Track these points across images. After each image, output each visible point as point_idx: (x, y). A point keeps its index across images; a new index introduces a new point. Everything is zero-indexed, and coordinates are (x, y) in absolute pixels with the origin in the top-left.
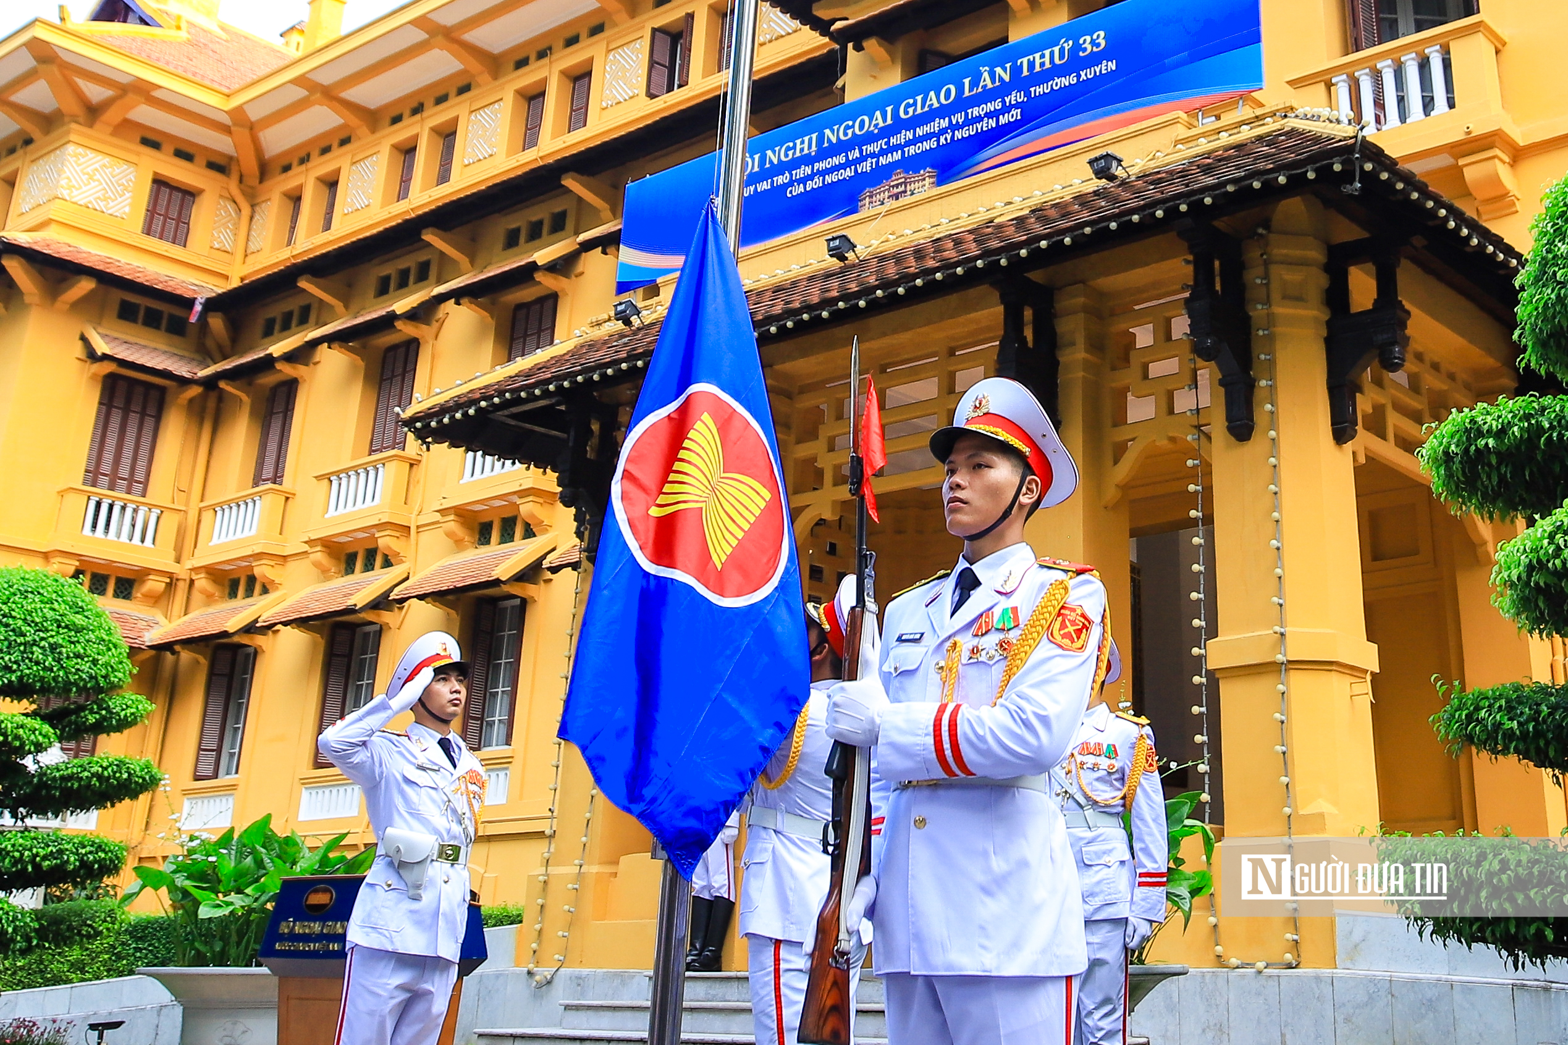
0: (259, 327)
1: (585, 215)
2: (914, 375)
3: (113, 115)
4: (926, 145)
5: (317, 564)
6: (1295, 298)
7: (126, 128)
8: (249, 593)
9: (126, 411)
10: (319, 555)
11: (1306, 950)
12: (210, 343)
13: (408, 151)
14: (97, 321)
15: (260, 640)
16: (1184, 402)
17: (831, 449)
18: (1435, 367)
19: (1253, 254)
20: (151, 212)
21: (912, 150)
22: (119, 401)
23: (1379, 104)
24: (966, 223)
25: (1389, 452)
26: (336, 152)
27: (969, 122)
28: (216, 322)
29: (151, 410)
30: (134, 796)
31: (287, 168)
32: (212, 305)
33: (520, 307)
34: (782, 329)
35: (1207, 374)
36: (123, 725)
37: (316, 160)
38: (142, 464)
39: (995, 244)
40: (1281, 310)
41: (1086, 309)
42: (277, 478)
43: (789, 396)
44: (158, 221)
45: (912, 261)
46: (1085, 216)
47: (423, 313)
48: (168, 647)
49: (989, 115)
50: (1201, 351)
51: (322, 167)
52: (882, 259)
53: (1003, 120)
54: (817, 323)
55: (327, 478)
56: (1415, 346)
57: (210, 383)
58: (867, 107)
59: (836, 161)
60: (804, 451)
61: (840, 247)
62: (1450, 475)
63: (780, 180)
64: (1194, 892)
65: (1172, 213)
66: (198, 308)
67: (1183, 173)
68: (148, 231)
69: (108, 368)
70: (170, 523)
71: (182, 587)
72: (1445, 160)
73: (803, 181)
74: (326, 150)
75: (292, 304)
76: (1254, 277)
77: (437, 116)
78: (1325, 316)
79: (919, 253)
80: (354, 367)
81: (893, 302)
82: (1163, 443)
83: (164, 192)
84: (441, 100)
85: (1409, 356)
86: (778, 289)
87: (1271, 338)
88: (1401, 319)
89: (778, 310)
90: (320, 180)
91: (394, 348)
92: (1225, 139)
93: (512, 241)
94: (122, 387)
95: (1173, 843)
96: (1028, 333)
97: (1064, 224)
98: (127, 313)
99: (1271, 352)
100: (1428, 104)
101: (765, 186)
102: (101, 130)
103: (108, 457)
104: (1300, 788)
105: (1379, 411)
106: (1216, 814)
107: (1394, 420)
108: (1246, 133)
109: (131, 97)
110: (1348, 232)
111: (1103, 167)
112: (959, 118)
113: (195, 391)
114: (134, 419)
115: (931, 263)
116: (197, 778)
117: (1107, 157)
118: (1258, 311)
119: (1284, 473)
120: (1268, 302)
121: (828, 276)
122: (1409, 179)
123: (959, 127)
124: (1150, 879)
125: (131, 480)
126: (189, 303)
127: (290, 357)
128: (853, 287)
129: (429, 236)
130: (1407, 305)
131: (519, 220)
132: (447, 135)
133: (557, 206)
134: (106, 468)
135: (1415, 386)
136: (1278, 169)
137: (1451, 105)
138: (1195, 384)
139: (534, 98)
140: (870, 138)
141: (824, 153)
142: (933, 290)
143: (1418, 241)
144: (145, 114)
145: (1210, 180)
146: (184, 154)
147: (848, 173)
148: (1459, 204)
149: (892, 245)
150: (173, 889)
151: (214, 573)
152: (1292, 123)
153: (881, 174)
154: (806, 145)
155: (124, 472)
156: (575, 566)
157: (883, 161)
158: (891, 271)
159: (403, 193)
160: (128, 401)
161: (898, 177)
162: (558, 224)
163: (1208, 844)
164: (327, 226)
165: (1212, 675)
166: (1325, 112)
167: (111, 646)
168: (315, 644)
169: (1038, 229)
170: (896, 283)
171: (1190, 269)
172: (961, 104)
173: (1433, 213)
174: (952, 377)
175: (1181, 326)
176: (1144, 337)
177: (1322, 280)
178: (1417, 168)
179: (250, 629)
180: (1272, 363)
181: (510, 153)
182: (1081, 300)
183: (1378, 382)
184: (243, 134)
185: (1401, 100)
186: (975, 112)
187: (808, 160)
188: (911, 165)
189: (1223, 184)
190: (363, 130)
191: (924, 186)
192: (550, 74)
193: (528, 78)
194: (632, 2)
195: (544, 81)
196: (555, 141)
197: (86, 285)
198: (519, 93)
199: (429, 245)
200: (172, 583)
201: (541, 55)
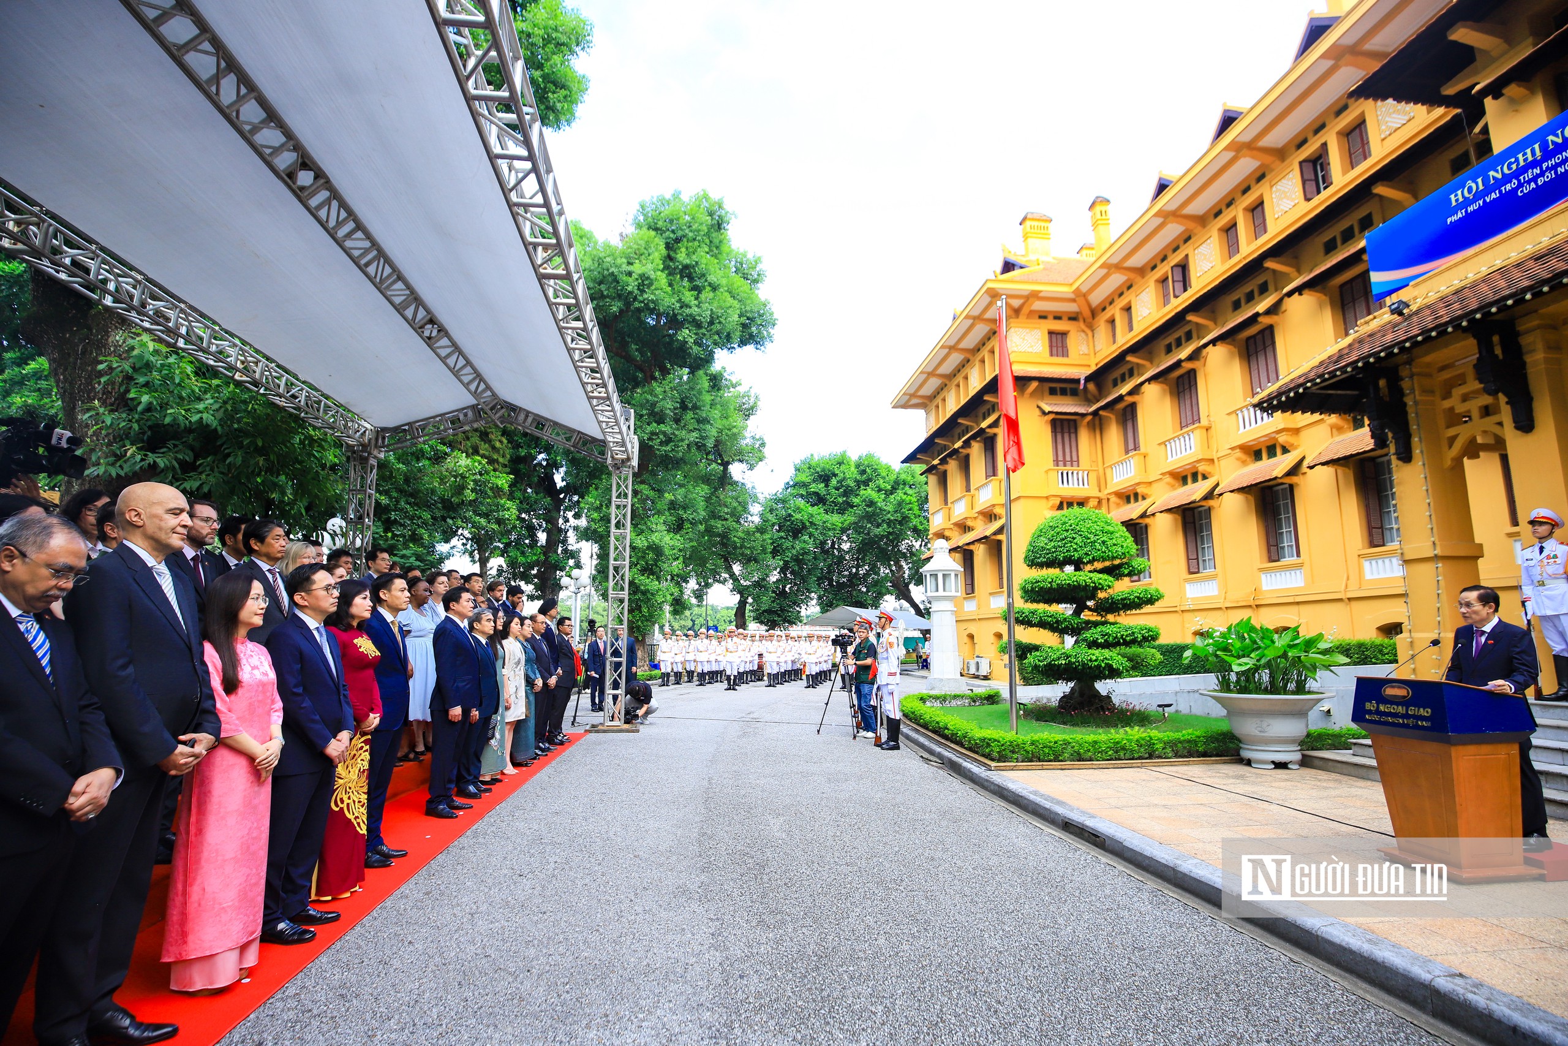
0: (1110, 383)
1: (1279, 279)
3: (1025, 311)
5: (1168, 484)
7: (1031, 313)
8: (1136, 500)
9: (1063, 434)
10: (1168, 479)
12: (1089, 396)
13: (1163, 281)
14: (1043, 398)
15: (1147, 521)
20: (1051, 347)
22: (1059, 430)
26: (1127, 293)
28: (1091, 386)
29: (1072, 430)
31: (1104, 309)
32: (1088, 379)
33: (1248, 339)
37: (1118, 300)
38: (1074, 454)
42: (1136, 448)
44: (1054, 349)
47: (1195, 356)
51: (1122, 302)
55: (1164, 443)
57: (1095, 413)
66: (1082, 382)
68: (1051, 355)
69: (1052, 416)
70: (1093, 476)
71: (1104, 502)
74: (1121, 294)
75: (1124, 369)
77: (1176, 258)
80: (1164, 390)
83: (1054, 336)
84: (1176, 249)
90: (1122, 309)
91: (1181, 377)
93: (1238, 306)
94: (1058, 423)
98: (1053, 392)
102: (1023, 318)
103: (1060, 454)
109: (1031, 300)
113: (1089, 418)
114: (1066, 436)
125: (1072, 461)
126: (1078, 381)
127: (1131, 393)
129: (1190, 318)
131: (1239, 295)
132: (1183, 266)
133: (1262, 279)
134: (1060, 458)
139: (1230, 229)
144: (1038, 306)
146: (1057, 318)
151: (1118, 494)
155: (1068, 458)
159: (1166, 305)
160: (1062, 429)
162: (1264, 290)
164: (1131, 329)
168: (1176, 520)
179: (1144, 515)
181: (1224, 264)
184: (1081, 300)
190: (1138, 278)
192: (1238, 213)
193: (1224, 220)
194: (1281, 153)
195: (1235, 218)
196: (1249, 248)
197: (1034, 385)
198: (1220, 230)
199: (1190, 321)
200: (1100, 502)
201: (1229, 205)
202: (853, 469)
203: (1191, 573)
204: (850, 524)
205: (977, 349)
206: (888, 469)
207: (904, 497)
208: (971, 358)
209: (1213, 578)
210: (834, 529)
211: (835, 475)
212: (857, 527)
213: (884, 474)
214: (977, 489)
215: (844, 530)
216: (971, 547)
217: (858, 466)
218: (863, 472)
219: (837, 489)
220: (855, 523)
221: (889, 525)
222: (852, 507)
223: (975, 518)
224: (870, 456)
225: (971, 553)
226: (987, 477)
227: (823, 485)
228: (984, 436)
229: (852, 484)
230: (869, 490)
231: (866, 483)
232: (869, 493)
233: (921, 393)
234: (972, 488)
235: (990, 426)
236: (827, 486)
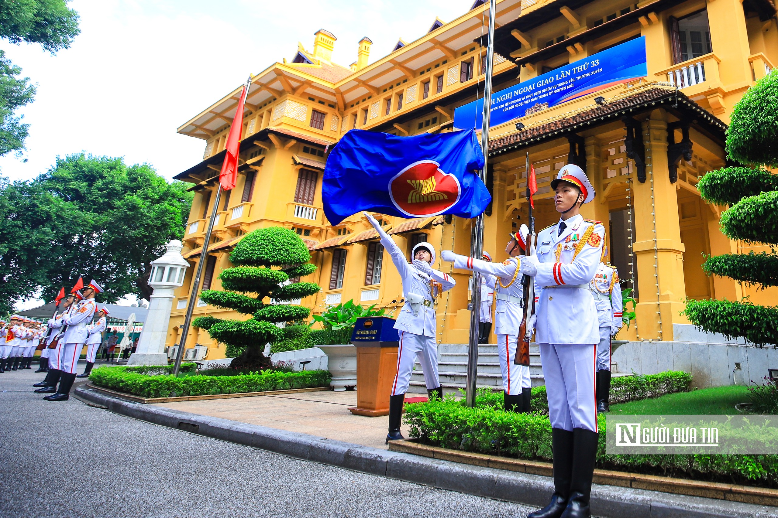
1: (442, 118)
2: (543, 165)
3: (300, 91)
4: (545, 95)
5: (364, 225)
6: (658, 139)
7: (304, 95)
8: (344, 233)
9: (306, 180)
11: (664, 335)
13: (389, 100)
14: (297, 153)
15: (348, 248)
16: (625, 171)
17: (518, 187)
18: (701, 160)
19: (645, 126)
20: (312, 120)
21: (541, 97)
22: (304, 177)
23: (682, 80)
24: (558, 118)
25: (687, 185)
26: (367, 101)
27: (558, 88)
29: (314, 179)
30: (312, 294)
31: (352, 106)
32: (331, 147)
34: (503, 151)
35: (631, 163)
36: (308, 273)
37: (361, 103)
38: (311, 195)
39: (567, 125)
40: (653, 143)
41: (594, 144)
43: (505, 172)
44: (314, 122)
45: (541, 130)
46: (594, 116)
48: (320, 250)
49: (564, 86)
50: (629, 156)
51: (363, 105)
52: (533, 130)
53: (568, 87)
54: (513, 150)
56: (694, 153)
58: (527, 84)
59: (518, 100)
60: (509, 188)
61: (520, 127)
62: (706, 192)
63: (501, 106)
64: (630, 318)
65: (620, 114)
66: (327, 148)
67: (623, 102)
68: (311, 125)
69: (300, 167)
70: (320, 212)
71: (324, 232)
72: (703, 97)
73: (508, 107)
74: (364, 100)
76: (645, 133)
77: (397, 89)
78: (667, 145)
79: (544, 128)
81: (536, 143)
82: (618, 184)
83: (316, 114)
84: (398, 84)
85: (693, 156)
86: (501, 140)
87: (651, 152)
88: (690, 145)
89: (501, 146)
90: (363, 109)
92: (636, 92)
93: (420, 126)
94: (305, 172)
95: (624, 304)
96: (577, 151)
97: (587, 118)
98: (306, 150)
99: (651, 156)
100: (697, 80)
101: (496, 108)
102: (297, 95)
103: (301, 193)
104: (661, 287)
105: (684, 173)
106: (636, 295)
107: (688, 176)
108: (642, 90)
109: (305, 85)
110: (674, 119)
111: (599, 101)
112: (555, 87)
114: (308, 182)
115: (547, 131)
116: (330, 289)
117: (600, 98)
118: (647, 144)
119: (655, 192)
120: (650, 141)
121: (516, 135)
122: (692, 103)
123: (555, 89)
124: (617, 315)
125: (308, 200)
126: (324, 147)
128: (524, 138)
129: (395, 126)
130: (692, 141)
131: (422, 120)
132: (400, 95)
133: (434, 116)
134: (301, 197)
135: (694, 166)
136: (652, 100)
137: (704, 80)
138: (628, 166)
139: (426, 83)
140: (528, 93)
141: (514, 98)
142: (548, 139)
143: (695, 121)
144: (309, 90)
145: (632, 104)
146: (322, 102)
147: (522, 104)
148: (707, 110)
149: (536, 126)
150: (324, 321)
151: (333, 227)
152: (656, 86)
153: (531, 104)
154: (509, 96)
155: (306, 198)
156: (442, 224)
157: (532, 100)
158: (535, 133)
159: (387, 113)
160: (307, 177)
161: (537, 105)
162: (434, 121)
163: (634, 304)
164: (365, 123)
165: (634, 253)
166: (666, 83)
167: (304, 250)
168: (364, 249)
169: (580, 120)
170: (537, 137)
171: (626, 131)
172: (556, 82)
173: (699, 113)
174: (554, 165)
175: (623, 148)
176: (612, 152)
177: (665, 134)
178: (694, 99)
179: (345, 244)
180: (651, 159)
181: (419, 100)
182: (593, 141)
183: (683, 165)
184: (339, 96)
185: (689, 79)
186: (560, 85)
187: (509, 100)
188: (541, 101)
189: (636, 105)
190: (375, 94)
191: (545, 107)
192: (431, 76)
193: (424, 77)
194: (455, 54)
195: (429, 78)
196: (433, 96)
197: (293, 142)
198: (422, 82)
199: (396, 128)
200: (321, 231)
201: (428, 70)
202: (124, 175)
203: (366, 284)
204: (105, 223)
205: (259, 107)
206: (161, 181)
207: (169, 207)
208: (253, 112)
209: (377, 288)
210: (85, 226)
211: (102, 177)
212: (111, 227)
213: (155, 184)
214: (232, 209)
215: (96, 228)
216: (216, 254)
217: (129, 174)
218: (135, 180)
219: (100, 190)
220: (110, 223)
221: (146, 229)
222: (112, 208)
223: (225, 232)
224: (145, 167)
225: (215, 259)
226: (242, 201)
227: (85, 184)
228: (248, 170)
229: (119, 188)
230: (135, 197)
231: (133, 190)
232: (135, 199)
233: (207, 127)
234: (229, 207)
235: (253, 164)
236: (90, 185)
